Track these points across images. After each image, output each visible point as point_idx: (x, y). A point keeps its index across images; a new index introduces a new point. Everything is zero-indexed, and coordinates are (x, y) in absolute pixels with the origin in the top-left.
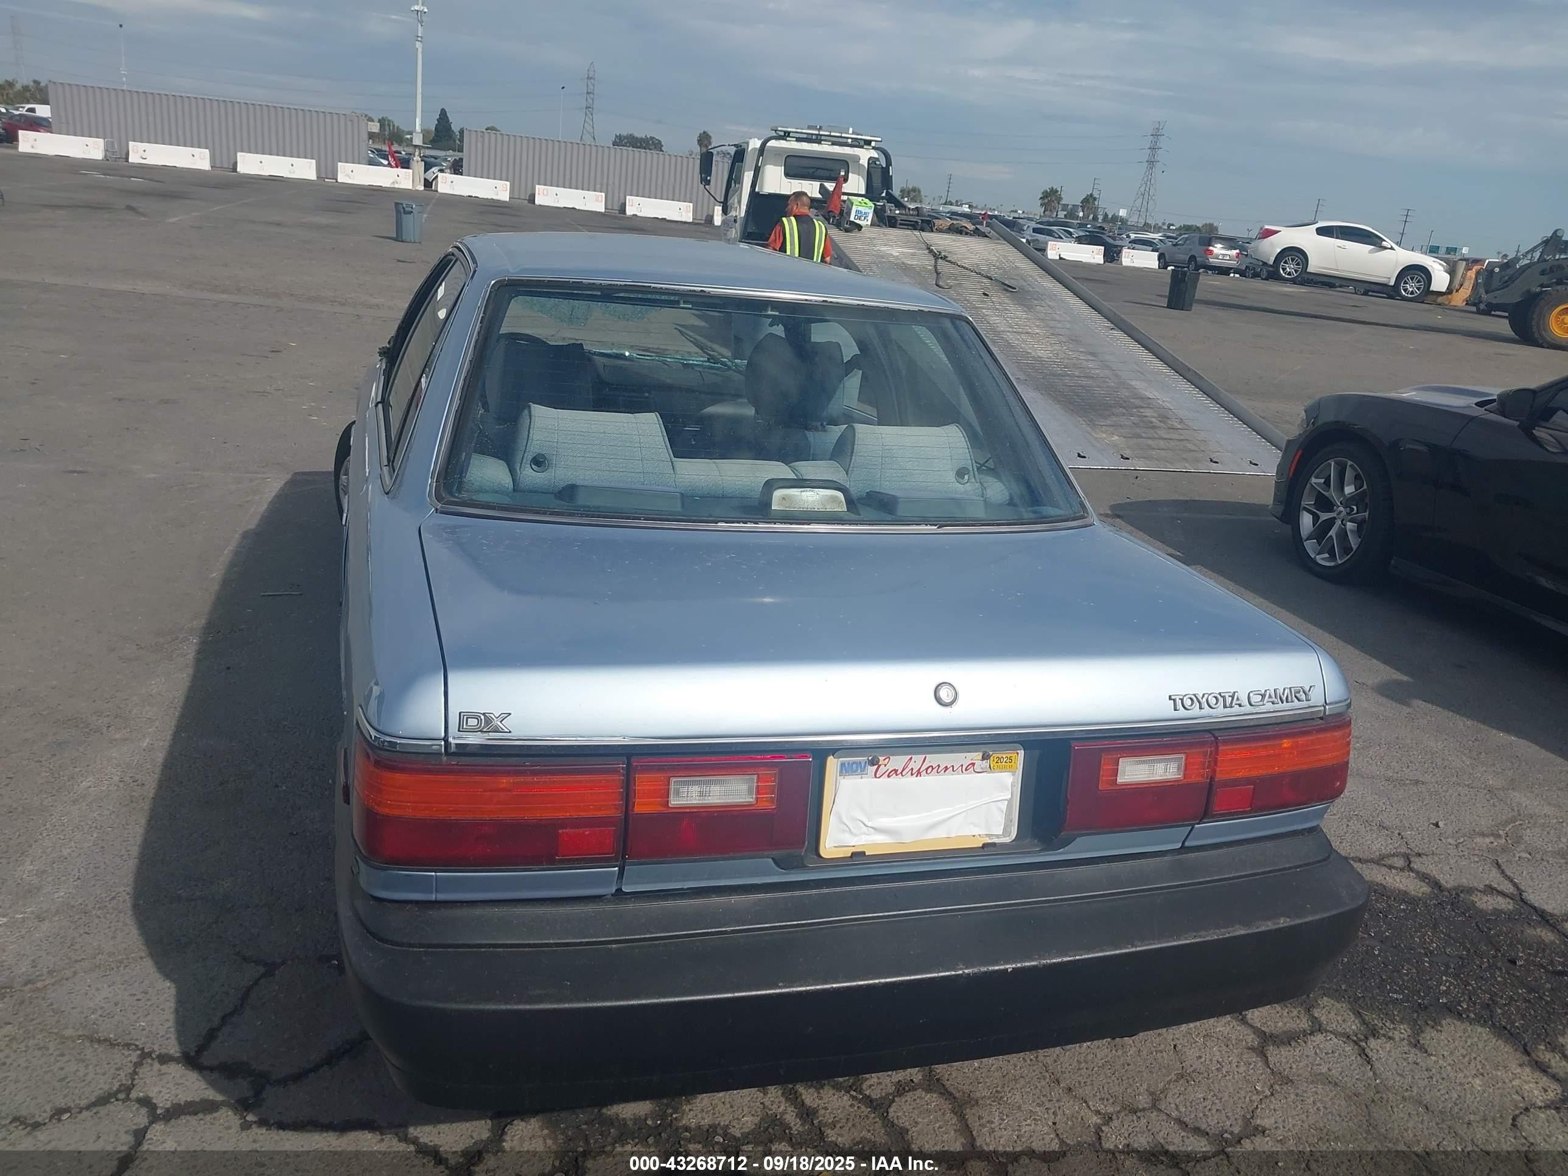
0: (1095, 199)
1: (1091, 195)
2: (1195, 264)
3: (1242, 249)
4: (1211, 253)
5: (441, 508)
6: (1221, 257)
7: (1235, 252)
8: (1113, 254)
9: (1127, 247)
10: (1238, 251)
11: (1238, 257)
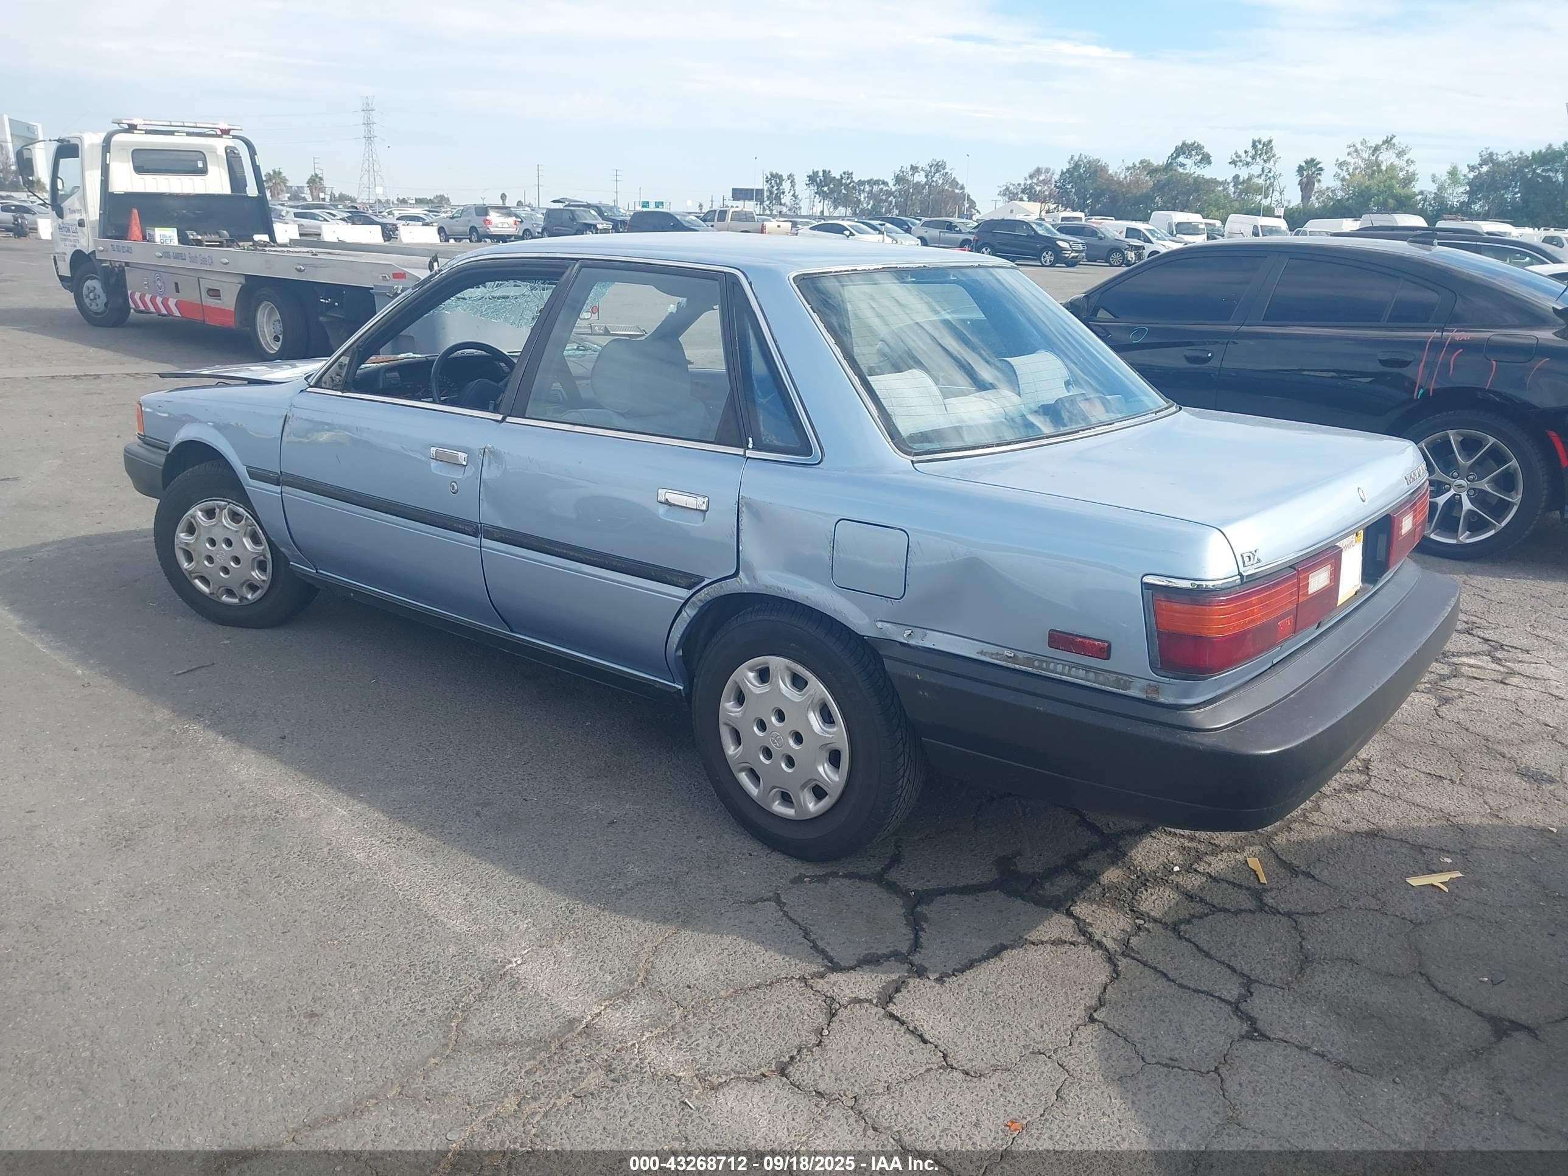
0: (321, 179)
1: (316, 175)
2: (478, 235)
3: (517, 216)
4: (490, 222)
5: (915, 459)
6: (500, 226)
7: (512, 220)
8: (389, 232)
9: (400, 224)
10: (514, 218)
11: (515, 224)
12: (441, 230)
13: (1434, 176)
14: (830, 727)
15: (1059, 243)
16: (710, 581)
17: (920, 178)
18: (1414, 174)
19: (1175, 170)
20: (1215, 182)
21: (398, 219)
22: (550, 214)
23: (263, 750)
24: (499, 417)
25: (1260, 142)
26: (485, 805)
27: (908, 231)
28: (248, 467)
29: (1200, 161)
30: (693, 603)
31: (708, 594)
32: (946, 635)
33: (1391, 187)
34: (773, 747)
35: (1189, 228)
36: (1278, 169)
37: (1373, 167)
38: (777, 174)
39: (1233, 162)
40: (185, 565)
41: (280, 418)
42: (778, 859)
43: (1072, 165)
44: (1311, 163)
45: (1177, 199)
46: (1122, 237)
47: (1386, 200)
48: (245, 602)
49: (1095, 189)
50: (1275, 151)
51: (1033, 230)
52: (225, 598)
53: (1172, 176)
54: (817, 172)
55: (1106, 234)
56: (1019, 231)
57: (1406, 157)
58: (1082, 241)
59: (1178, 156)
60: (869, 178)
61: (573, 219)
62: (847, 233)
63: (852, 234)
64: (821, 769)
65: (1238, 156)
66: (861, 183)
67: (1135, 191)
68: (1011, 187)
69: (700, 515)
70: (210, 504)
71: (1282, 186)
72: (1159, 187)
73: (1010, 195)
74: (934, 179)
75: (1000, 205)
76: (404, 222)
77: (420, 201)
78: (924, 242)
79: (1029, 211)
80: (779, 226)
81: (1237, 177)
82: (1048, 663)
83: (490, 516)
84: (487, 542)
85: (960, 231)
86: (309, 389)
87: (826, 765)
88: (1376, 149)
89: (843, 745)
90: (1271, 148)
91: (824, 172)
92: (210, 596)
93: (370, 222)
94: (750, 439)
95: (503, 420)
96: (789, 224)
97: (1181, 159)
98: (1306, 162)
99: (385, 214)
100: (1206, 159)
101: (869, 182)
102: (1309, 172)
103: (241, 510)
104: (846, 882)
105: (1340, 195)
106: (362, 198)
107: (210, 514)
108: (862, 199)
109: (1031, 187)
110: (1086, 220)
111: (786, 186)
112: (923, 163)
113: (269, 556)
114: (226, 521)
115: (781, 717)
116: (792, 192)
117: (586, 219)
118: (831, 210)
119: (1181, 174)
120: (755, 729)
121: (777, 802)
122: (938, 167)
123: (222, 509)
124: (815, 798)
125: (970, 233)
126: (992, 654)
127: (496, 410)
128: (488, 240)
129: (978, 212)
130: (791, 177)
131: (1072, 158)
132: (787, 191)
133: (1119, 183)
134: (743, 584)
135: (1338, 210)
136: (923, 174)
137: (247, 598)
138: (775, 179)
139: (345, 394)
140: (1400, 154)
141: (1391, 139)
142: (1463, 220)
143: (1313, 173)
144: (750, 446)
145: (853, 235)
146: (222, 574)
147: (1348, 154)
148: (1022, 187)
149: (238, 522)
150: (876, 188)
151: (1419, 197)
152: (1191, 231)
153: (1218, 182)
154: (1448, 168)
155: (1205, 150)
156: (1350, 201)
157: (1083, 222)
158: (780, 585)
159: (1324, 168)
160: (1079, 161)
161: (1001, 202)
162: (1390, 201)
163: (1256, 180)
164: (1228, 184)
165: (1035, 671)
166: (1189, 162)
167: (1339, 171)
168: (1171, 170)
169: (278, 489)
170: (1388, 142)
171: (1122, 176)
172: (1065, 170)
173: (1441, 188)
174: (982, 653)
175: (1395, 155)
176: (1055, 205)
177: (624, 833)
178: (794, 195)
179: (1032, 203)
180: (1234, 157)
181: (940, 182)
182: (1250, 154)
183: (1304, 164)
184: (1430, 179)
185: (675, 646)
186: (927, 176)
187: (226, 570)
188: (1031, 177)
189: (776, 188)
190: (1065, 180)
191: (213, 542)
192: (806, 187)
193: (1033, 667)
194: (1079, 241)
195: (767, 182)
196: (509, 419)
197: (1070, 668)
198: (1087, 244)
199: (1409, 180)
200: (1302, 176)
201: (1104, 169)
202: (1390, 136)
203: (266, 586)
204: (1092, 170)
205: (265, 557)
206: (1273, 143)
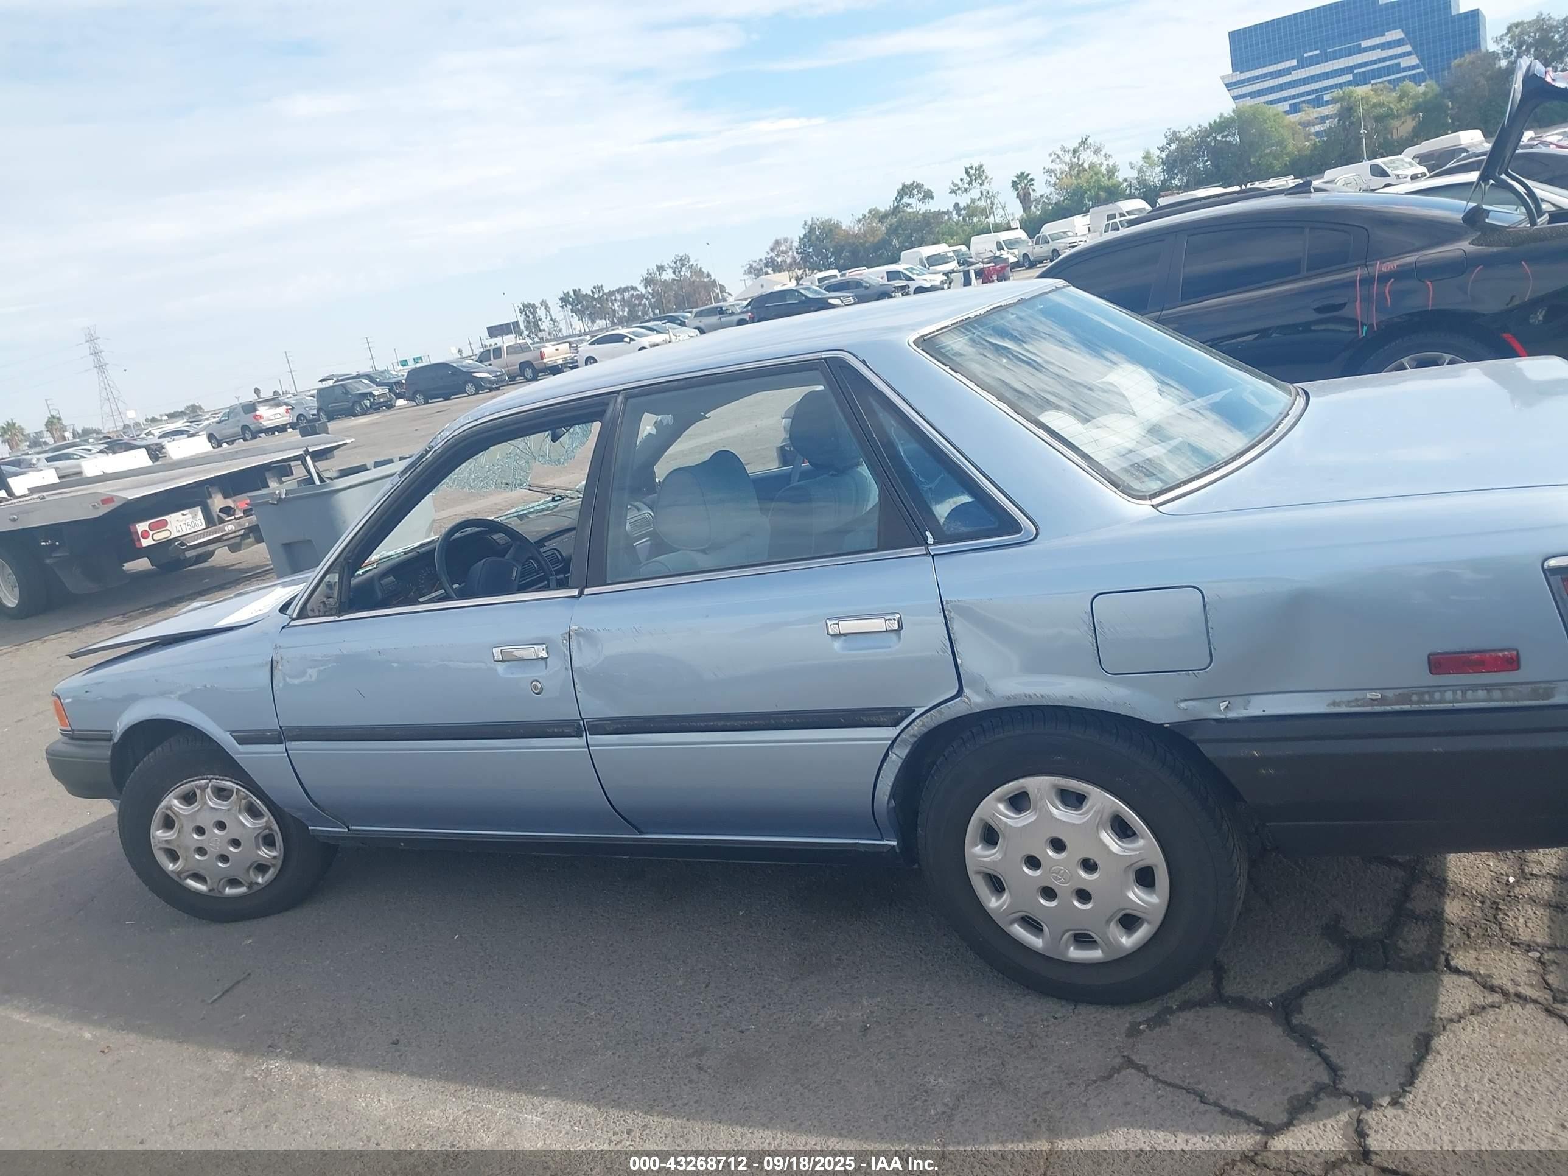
0: (58, 419)
1: (51, 417)
2: (250, 432)
3: (287, 404)
4: (261, 417)
5: (1156, 501)
6: (272, 417)
7: (283, 409)
8: (155, 452)
9: (164, 442)
10: (285, 407)
11: (287, 412)
12: (211, 437)
13: (1131, 163)
14: (1132, 842)
15: (830, 301)
16: (923, 709)
17: (668, 275)
18: (1114, 166)
19: (903, 212)
20: (939, 214)
21: (159, 438)
22: (321, 395)
23: (380, 1067)
24: (575, 592)
25: (971, 168)
26: (701, 1052)
27: (683, 324)
28: (232, 732)
29: (924, 197)
30: (904, 741)
31: (923, 725)
32: (1275, 696)
33: (1099, 181)
34: (1056, 884)
35: (937, 261)
36: (992, 187)
37: (1077, 169)
38: (529, 304)
39: (953, 192)
40: (171, 867)
41: (267, 664)
42: (1088, 1013)
43: (808, 230)
44: (1022, 176)
45: (912, 236)
46: (885, 281)
47: (1097, 194)
48: (256, 888)
49: (835, 247)
50: (987, 172)
51: (803, 295)
52: (228, 891)
53: (902, 218)
54: (568, 293)
55: (870, 282)
56: (790, 299)
57: (1103, 153)
58: (851, 295)
59: (902, 198)
60: (617, 288)
61: (347, 393)
62: (627, 340)
63: (632, 340)
64: (1131, 895)
65: (956, 185)
66: (612, 293)
67: (872, 239)
68: (754, 265)
69: (893, 636)
70: (185, 787)
71: (1003, 203)
72: (893, 231)
73: (756, 271)
74: (682, 273)
75: (749, 283)
76: (169, 439)
77: (172, 416)
78: (702, 331)
79: (783, 281)
80: (557, 350)
81: (957, 205)
82: (1431, 694)
83: (595, 708)
84: (594, 739)
85: (733, 314)
86: (293, 623)
87: (1136, 889)
88: (1075, 151)
89: (1156, 858)
90: (983, 171)
91: (574, 291)
92: (211, 894)
93: (130, 447)
94: (928, 533)
95: (581, 593)
96: (567, 345)
97: (906, 200)
98: (1017, 177)
99: (143, 436)
100: (929, 195)
101: (618, 291)
102: (1022, 185)
103: (228, 784)
104: (1189, 1015)
105: (1055, 198)
106: (109, 427)
107: (189, 798)
108: (617, 308)
109: (773, 260)
110: (841, 276)
111: (541, 312)
112: (667, 260)
113: (275, 827)
114: (212, 802)
115: (1058, 845)
116: (549, 318)
117: (359, 390)
118: (589, 325)
119: (909, 213)
120: (1026, 869)
121: (1072, 948)
122: (683, 261)
123: (203, 789)
124: (1123, 930)
125: (742, 313)
126: (1349, 702)
127: (562, 585)
128: (262, 435)
129: (729, 294)
130: (544, 303)
131: (805, 224)
132: (543, 317)
133: (856, 236)
134: (975, 700)
135: (1061, 212)
136: (670, 271)
137: (257, 883)
138: (528, 309)
139: (341, 618)
140: (1097, 152)
141: (1086, 139)
142: (1178, 194)
143: (1026, 185)
144: (931, 540)
145: (634, 340)
146: (220, 864)
147: (1052, 162)
148: (765, 261)
149: (227, 798)
150: (626, 295)
151: (1125, 184)
152: (941, 262)
153: (943, 212)
154: (1142, 154)
155: (926, 187)
156: (1065, 202)
157: (839, 278)
158: (1030, 690)
159: (1034, 178)
160: (812, 224)
161: (749, 280)
162: (1101, 193)
163: (979, 203)
164: (951, 212)
165: (1415, 707)
166: (913, 201)
167: (1049, 179)
168: (899, 212)
169: (281, 748)
170: (1084, 142)
171: (856, 229)
172: (802, 236)
173: (1141, 171)
174: (1334, 704)
175: (1092, 153)
176: (802, 270)
177: (889, 1037)
178: (551, 320)
179: (777, 274)
180: (952, 187)
181: (689, 275)
182: (966, 181)
183: (1015, 179)
184: (1129, 167)
185: (887, 798)
186: (674, 272)
187: (224, 858)
188: (772, 250)
189: (531, 317)
190: (805, 246)
191: (200, 831)
192: (560, 309)
193: (1411, 703)
194: (848, 295)
195: (521, 313)
196: (587, 591)
197: (1464, 693)
198: (856, 296)
199: (1111, 172)
200: (1017, 189)
201: (837, 226)
202: (1084, 137)
203: (279, 862)
204: (827, 229)
205: (271, 829)
206: (984, 167)
